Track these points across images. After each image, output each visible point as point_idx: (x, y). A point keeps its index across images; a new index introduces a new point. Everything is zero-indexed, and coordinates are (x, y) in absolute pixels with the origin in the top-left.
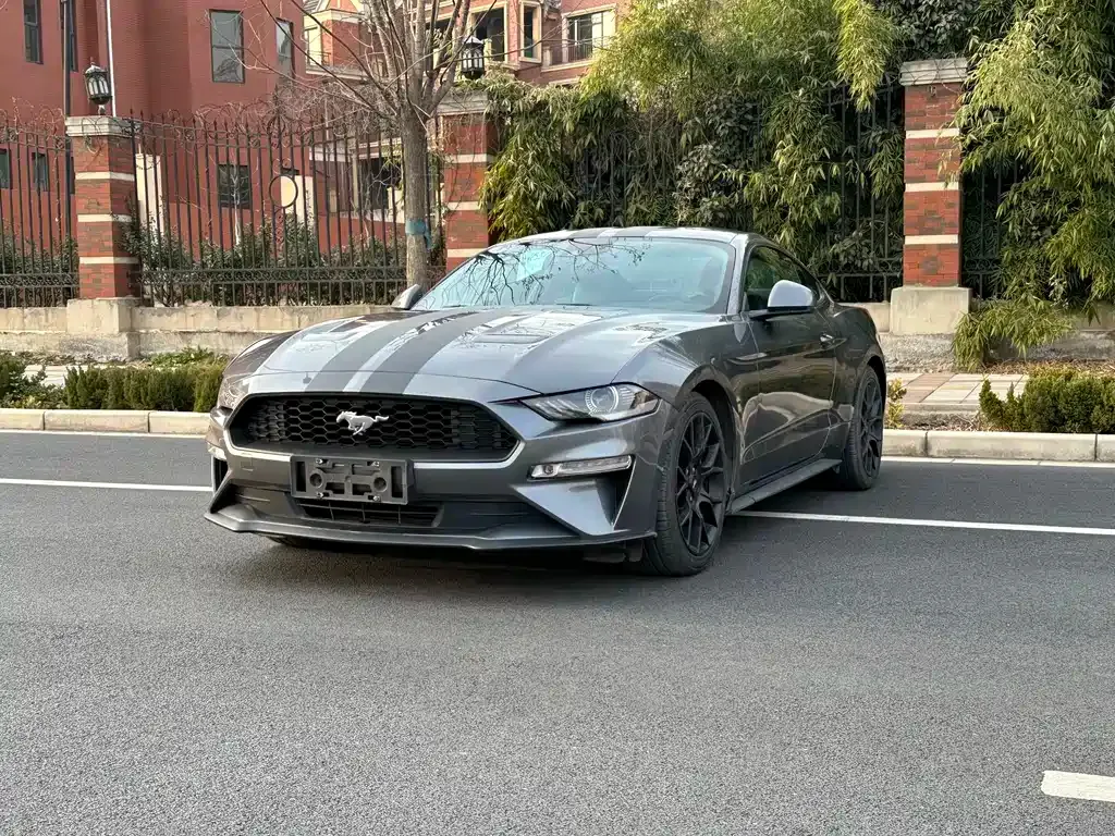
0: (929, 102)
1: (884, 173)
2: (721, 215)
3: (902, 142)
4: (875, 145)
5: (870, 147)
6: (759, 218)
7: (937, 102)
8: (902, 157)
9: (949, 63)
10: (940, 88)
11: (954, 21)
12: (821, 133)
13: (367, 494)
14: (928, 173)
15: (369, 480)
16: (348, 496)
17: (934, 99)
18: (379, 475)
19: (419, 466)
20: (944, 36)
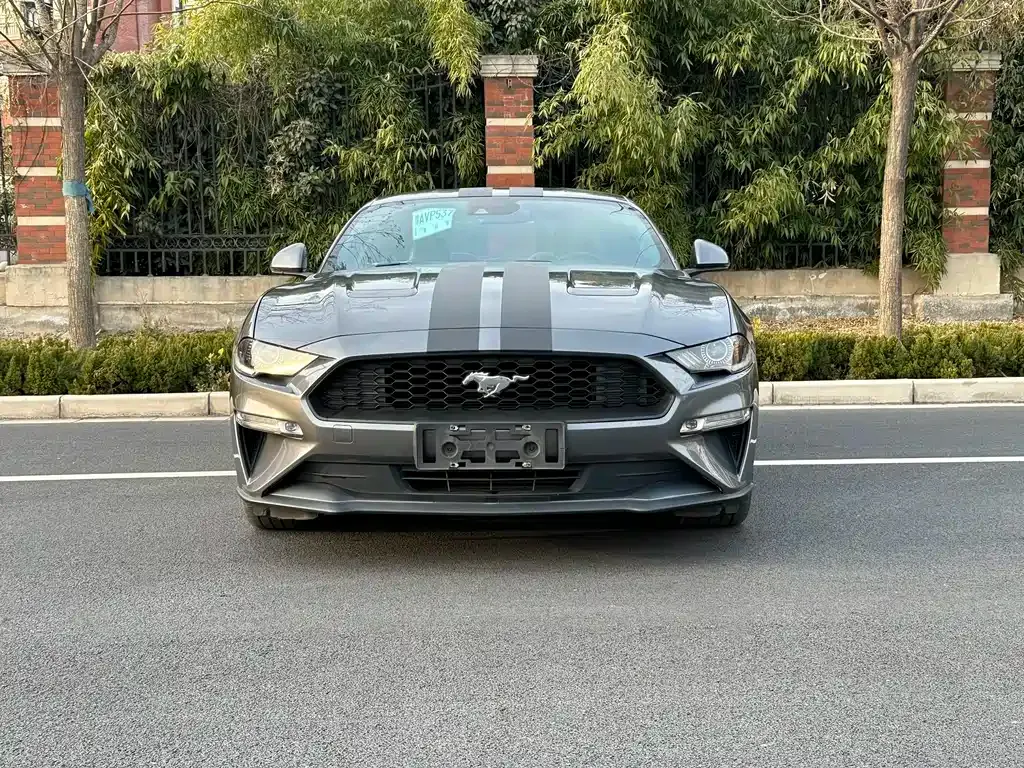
0: (505, 93)
1: (468, 155)
2: (320, 190)
3: (482, 128)
4: (456, 129)
5: (452, 131)
6: (355, 194)
7: (512, 93)
8: (484, 142)
9: (522, 60)
10: (516, 82)
11: (523, 21)
12: (410, 115)
13: (513, 461)
14: (507, 157)
15: (519, 446)
16: (490, 465)
17: (509, 91)
18: (530, 439)
19: (572, 427)
20: (515, 35)
